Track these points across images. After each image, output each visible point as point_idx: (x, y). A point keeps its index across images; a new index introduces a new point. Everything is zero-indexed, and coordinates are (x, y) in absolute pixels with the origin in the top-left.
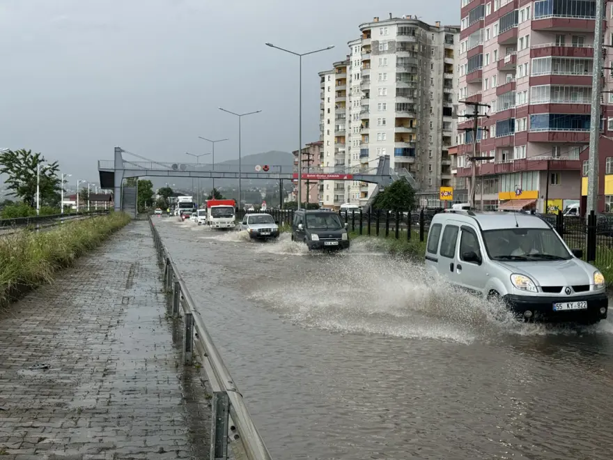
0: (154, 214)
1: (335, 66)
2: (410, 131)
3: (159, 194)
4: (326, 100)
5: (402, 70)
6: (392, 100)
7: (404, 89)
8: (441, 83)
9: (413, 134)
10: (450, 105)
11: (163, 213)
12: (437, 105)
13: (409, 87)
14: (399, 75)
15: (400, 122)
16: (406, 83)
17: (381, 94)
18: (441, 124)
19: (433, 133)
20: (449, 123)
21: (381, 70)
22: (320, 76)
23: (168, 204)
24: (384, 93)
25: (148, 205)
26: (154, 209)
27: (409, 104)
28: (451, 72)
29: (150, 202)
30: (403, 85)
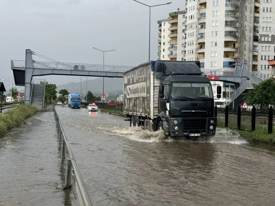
0: (57, 105)
1: (170, 15)
2: (234, 50)
3: (60, 93)
4: (162, 37)
5: (230, 8)
6: (222, 29)
7: (231, 21)
8: (252, 19)
9: (236, 52)
10: (258, 35)
11: (62, 104)
12: (249, 34)
13: (234, 20)
14: (227, 11)
15: (227, 44)
16: (232, 17)
17: (214, 25)
18: (252, 46)
19: (246, 53)
20: (256, 46)
21: (214, 9)
22: (158, 23)
23: (65, 99)
24: (216, 24)
25: (53, 99)
26: (57, 102)
27: (234, 32)
28: (258, 12)
29: (55, 98)
30: (230, 19)
